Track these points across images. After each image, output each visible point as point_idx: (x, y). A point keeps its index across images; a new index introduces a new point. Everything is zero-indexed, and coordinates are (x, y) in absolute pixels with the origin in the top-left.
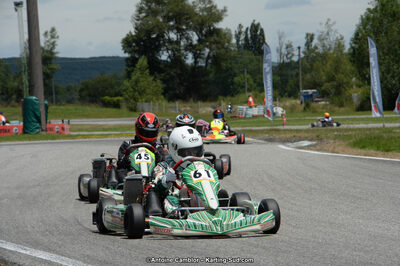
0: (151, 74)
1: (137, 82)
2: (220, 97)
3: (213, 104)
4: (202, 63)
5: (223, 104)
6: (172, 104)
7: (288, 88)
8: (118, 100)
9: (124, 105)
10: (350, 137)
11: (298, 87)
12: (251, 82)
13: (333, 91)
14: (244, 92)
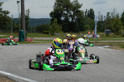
0: (59, 24)
1: (54, 26)
2: (80, 32)
3: (78, 34)
4: (74, 21)
5: (81, 34)
6: (65, 33)
7: (101, 29)
8: (48, 32)
9: (50, 33)
10: (121, 45)
11: (105, 29)
12: (89, 27)
13: (115, 30)
14: (87, 30)
